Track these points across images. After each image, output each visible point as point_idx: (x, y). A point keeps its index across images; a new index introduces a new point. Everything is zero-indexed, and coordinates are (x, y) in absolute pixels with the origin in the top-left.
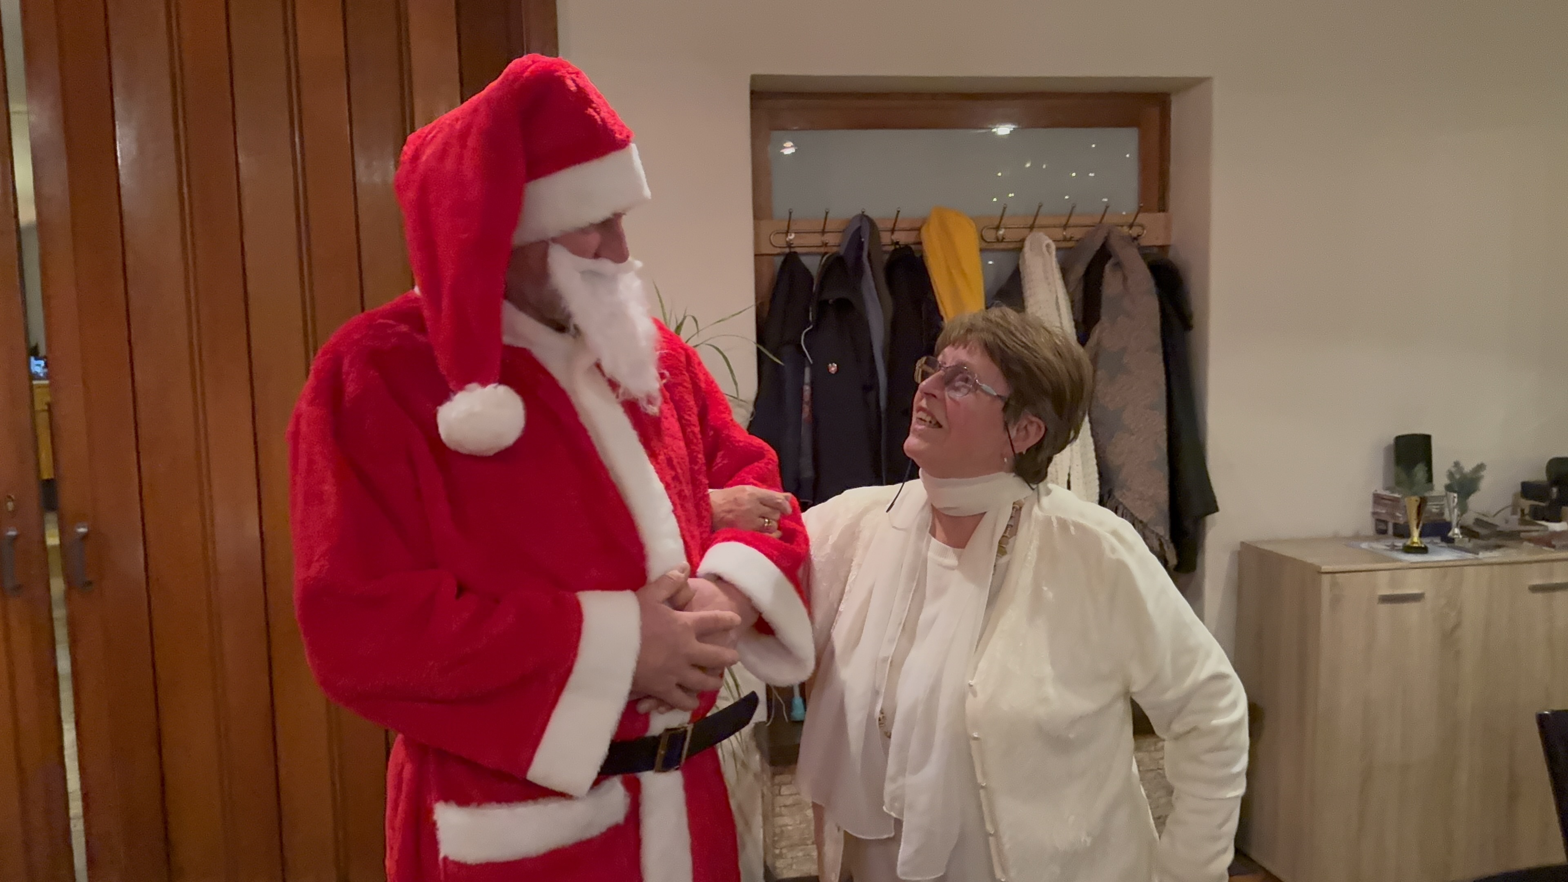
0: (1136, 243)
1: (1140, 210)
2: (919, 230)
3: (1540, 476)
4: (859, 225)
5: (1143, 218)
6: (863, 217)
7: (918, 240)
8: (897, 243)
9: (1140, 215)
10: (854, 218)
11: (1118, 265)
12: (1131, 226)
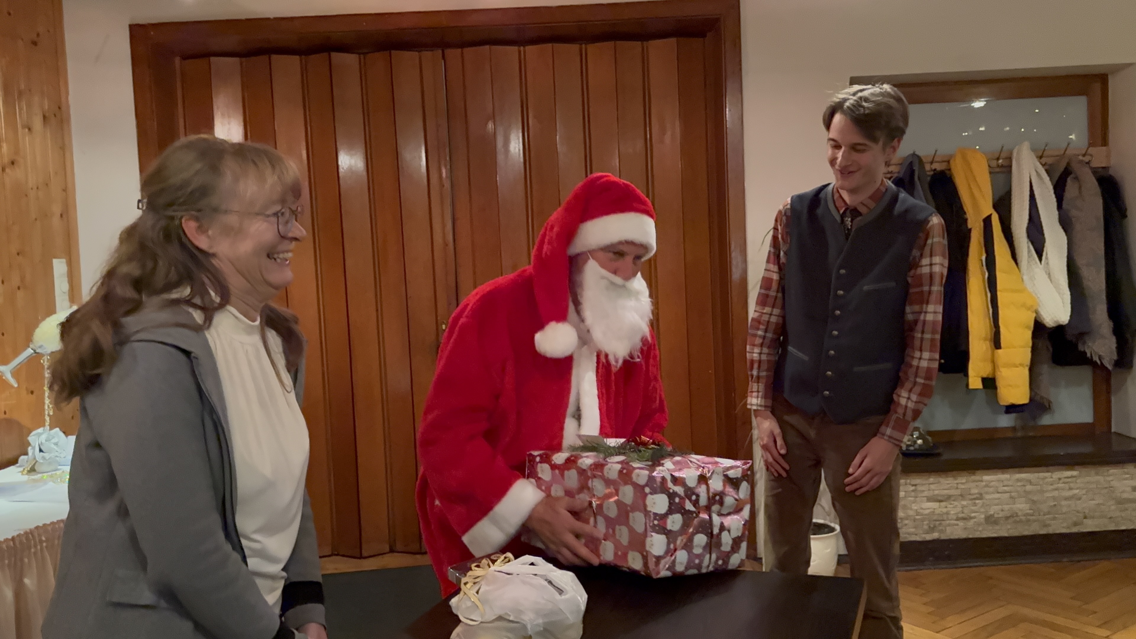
0: (1088, 165)
1: (1090, 145)
2: (949, 162)
4: (911, 160)
5: (1092, 150)
6: (914, 155)
7: (949, 168)
8: (935, 170)
9: (1090, 148)
10: (908, 156)
11: (1076, 178)
12: (1084, 155)
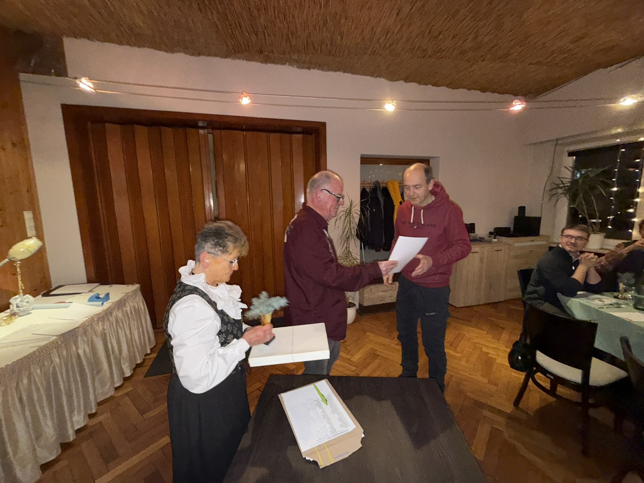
2: (387, 184)
3: (493, 231)
6: (377, 182)
8: (383, 186)
